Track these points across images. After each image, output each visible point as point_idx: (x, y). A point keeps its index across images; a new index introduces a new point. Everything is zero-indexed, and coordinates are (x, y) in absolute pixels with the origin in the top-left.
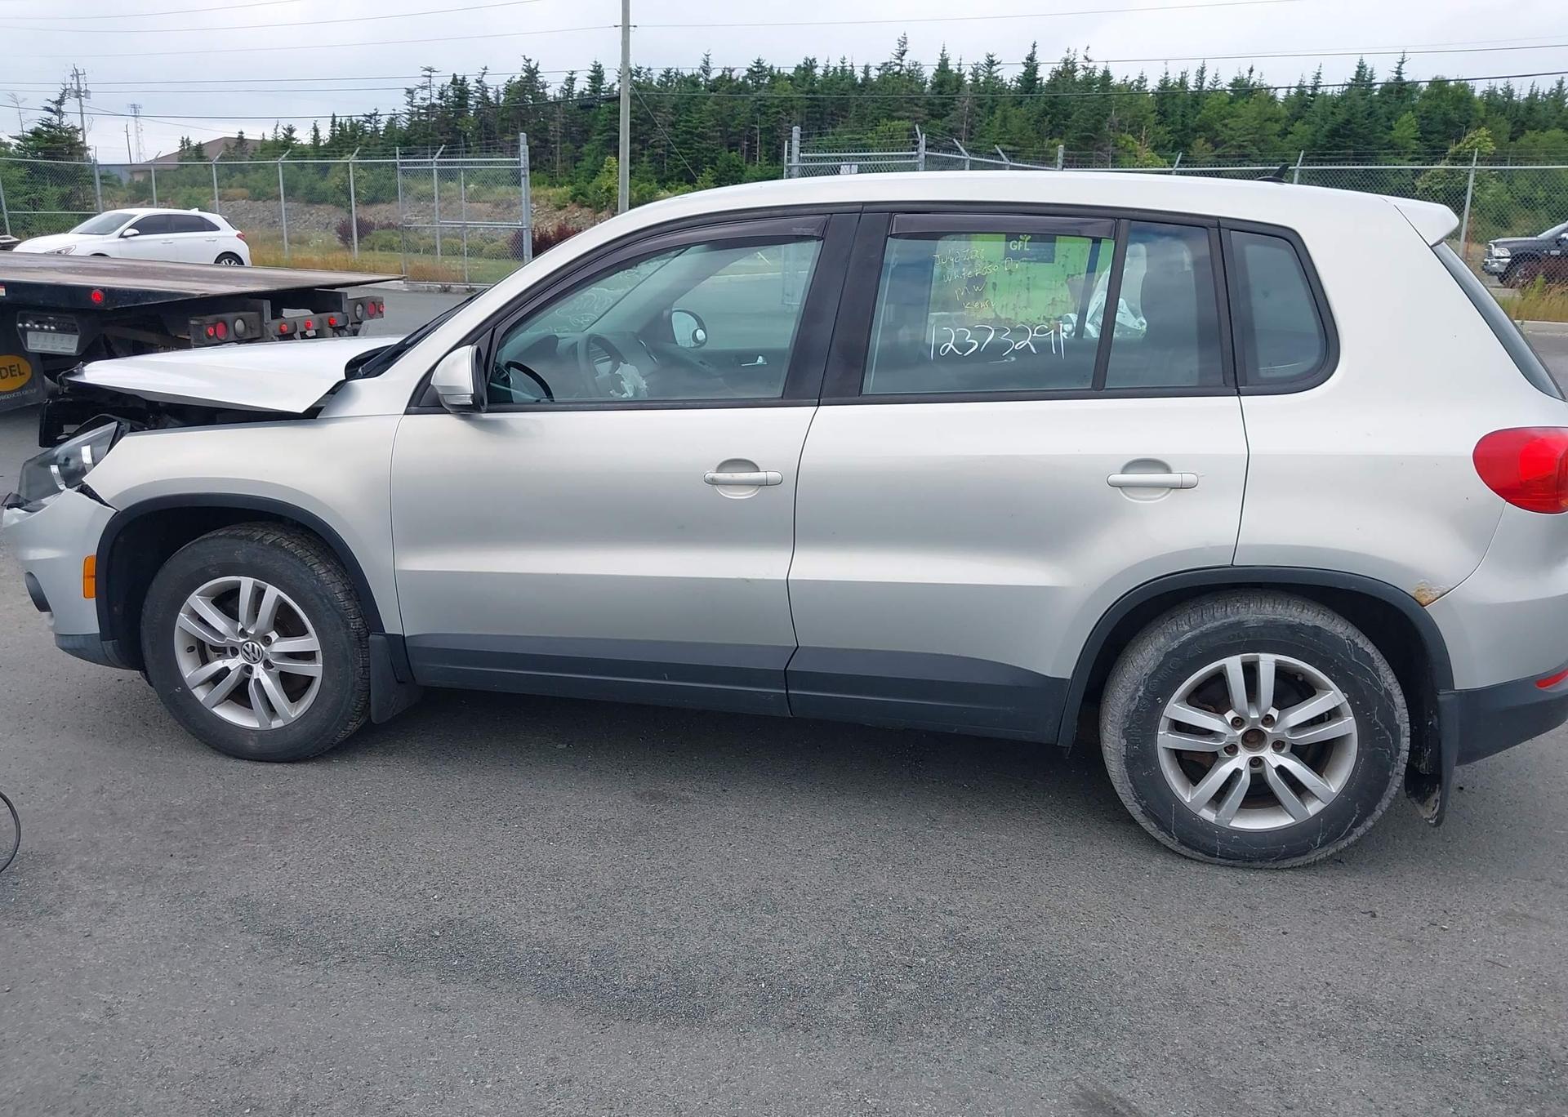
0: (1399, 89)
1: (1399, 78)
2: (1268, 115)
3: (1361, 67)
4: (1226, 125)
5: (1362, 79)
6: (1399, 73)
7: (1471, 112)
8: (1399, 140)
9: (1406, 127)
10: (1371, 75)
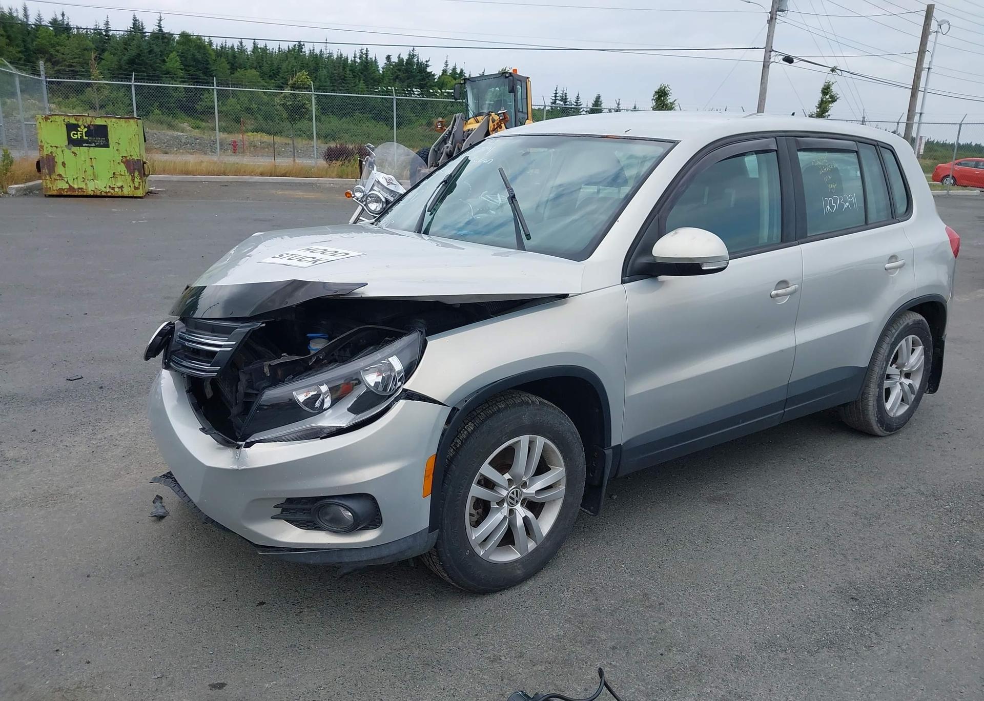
0: (161, 37)
1: (161, 30)
2: (85, 46)
3: (135, 20)
4: (57, 51)
5: (137, 27)
6: (160, 26)
7: (207, 55)
8: (172, 69)
9: (173, 62)
10: (142, 26)
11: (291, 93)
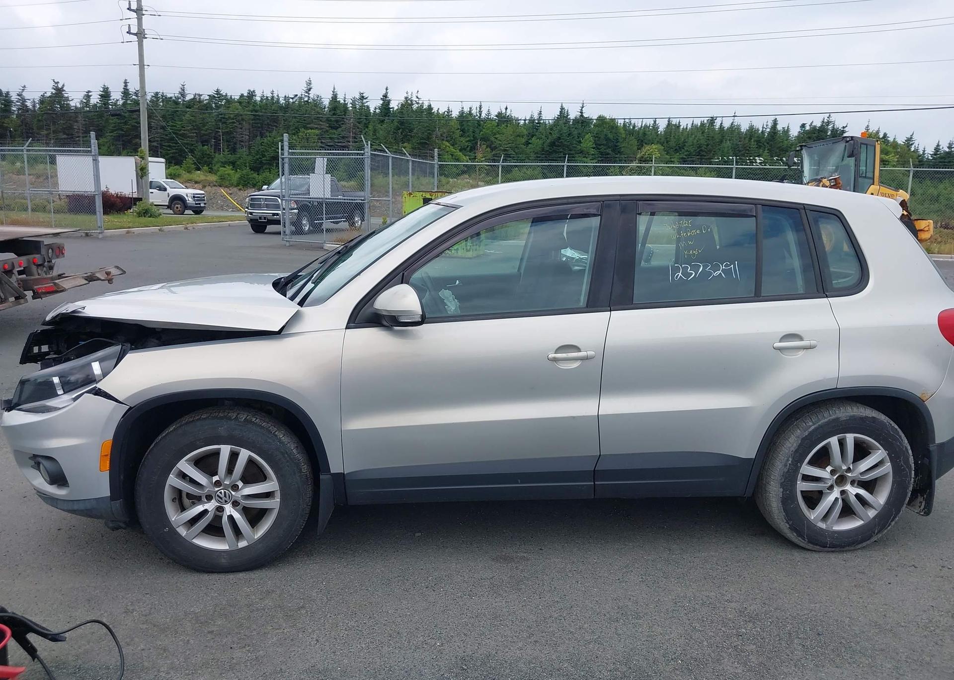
0: (582, 121)
1: (582, 116)
2: (518, 133)
3: (562, 109)
4: (496, 138)
5: (563, 115)
6: (581, 113)
7: (618, 134)
8: (585, 149)
9: (588, 143)
10: (567, 113)
11: (638, 166)
